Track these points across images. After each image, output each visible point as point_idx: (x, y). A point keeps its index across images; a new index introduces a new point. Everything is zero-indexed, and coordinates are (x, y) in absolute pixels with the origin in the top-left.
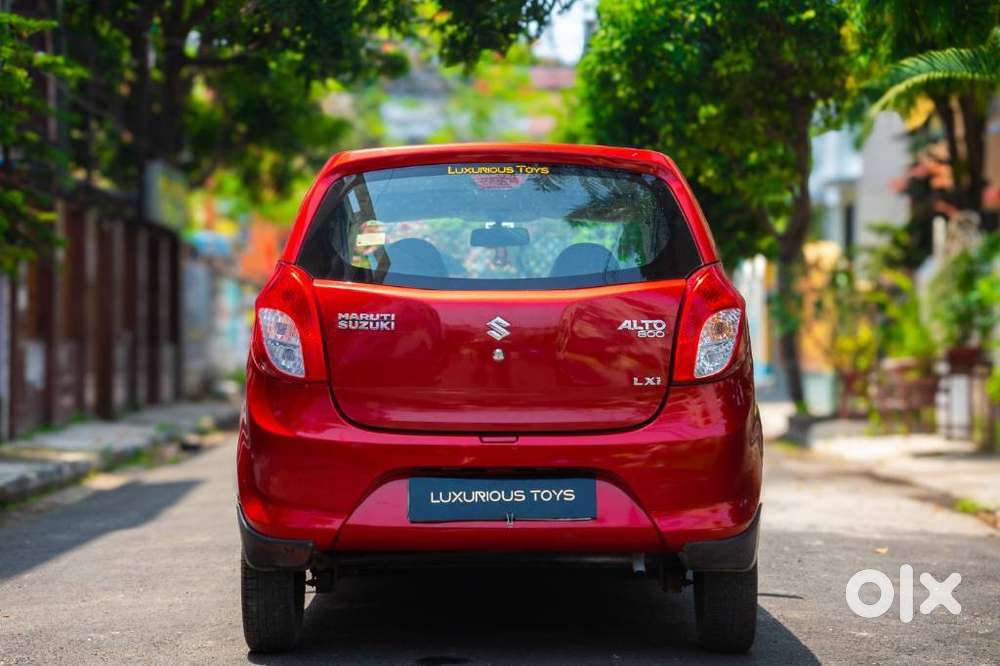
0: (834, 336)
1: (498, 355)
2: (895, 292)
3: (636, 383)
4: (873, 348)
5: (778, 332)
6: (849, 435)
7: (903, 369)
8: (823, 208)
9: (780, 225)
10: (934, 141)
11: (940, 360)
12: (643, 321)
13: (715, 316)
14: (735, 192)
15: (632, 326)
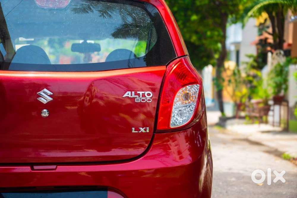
0: (234, 91)
1: (45, 113)
2: (255, 77)
3: (134, 131)
4: (247, 96)
5: (216, 90)
6: (239, 124)
7: (258, 103)
8: (230, 51)
9: (217, 56)
10: (268, 27)
11: (270, 100)
12: (138, 92)
13: (184, 89)
14: (203, 45)
15: (131, 95)
